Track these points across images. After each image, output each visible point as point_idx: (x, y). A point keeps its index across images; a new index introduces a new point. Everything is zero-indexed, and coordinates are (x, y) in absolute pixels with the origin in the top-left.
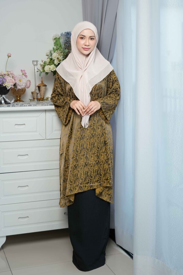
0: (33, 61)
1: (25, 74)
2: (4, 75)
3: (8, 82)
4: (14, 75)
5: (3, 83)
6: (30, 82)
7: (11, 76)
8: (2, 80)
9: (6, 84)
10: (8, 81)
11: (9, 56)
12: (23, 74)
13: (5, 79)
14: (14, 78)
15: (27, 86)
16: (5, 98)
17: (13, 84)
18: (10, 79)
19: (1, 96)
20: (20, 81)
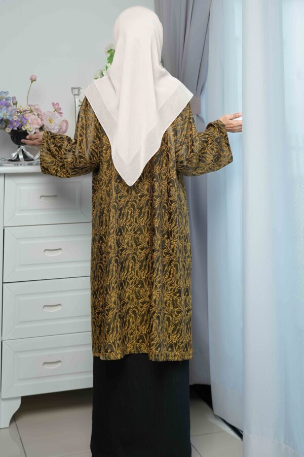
0: (73, 89)
1: (58, 110)
2: (24, 111)
3: (30, 124)
4: (40, 111)
5: (22, 126)
6: (67, 123)
7: (36, 114)
8: (21, 120)
9: (27, 126)
10: (30, 122)
11: (33, 80)
12: (55, 110)
13: (25, 118)
14: (40, 117)
15: (61, 131)
16: (24, 150)
17: (38, 127)
18: (34, 119)
19: (19, 147)
20: (50, 122)
